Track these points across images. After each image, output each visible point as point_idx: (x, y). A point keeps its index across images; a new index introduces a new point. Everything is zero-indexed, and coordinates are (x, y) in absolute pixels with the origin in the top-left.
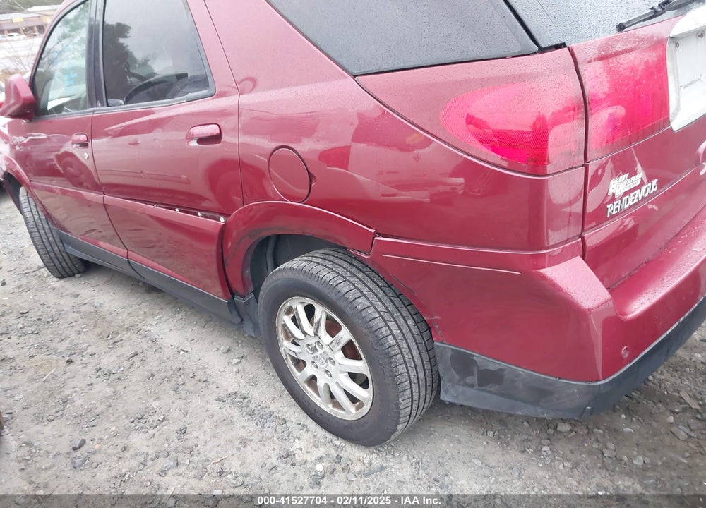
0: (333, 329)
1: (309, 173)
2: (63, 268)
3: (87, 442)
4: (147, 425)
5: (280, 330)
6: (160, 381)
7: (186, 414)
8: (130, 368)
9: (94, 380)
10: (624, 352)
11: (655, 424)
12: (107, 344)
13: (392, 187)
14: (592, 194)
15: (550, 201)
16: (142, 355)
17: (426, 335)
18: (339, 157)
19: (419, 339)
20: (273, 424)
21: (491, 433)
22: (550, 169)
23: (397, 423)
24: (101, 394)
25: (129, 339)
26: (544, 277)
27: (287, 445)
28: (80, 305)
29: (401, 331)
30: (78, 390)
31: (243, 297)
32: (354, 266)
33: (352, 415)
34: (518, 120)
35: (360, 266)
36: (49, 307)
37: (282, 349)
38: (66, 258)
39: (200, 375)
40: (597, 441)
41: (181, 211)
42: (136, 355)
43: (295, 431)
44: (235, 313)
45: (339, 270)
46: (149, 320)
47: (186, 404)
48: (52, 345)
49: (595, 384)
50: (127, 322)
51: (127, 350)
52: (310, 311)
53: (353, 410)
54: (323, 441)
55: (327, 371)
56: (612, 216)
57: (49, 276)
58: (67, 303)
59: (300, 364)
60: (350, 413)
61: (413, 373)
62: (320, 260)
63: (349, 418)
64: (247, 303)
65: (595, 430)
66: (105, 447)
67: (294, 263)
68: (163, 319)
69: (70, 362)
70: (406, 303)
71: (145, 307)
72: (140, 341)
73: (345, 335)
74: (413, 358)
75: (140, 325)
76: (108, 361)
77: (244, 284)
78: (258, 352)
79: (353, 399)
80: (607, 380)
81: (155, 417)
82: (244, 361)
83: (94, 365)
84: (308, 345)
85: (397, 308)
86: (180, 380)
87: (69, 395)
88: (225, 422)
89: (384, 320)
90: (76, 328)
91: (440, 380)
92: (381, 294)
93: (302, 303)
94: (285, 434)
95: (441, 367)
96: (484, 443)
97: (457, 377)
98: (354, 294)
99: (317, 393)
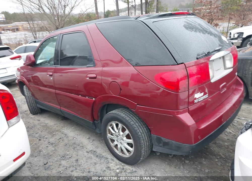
0: (123, 130)
1: (120, 88)
2: (35, 111)
3: (48, 163)
4: (66, 158)
5: (108, 131)
6: (69, 146)
7: (77, 156)
8: (59, 142)
9: (48, 145)
10: (199, 137)
11: (212, 161)
12: (51, 135)
13: (140, 92)
14: (190, 98)
15: (180, 98)
16: (62, 139)
17: (149, 133)
18: (126, 84)
19: (147, 134)
20: (104, 159)
21: (166, 163)
22: (180, 91)
23: (141, 157)
24: (51, 149)
25: (58, 134)
26: (179, 117)
27: (108, 165)
28: (41, 123)
29: (142, 131)
30: (44, 148)
31: (97, 121)
32: (130, 113)
33: (127, 156)
34: (173, 79)
35: (132, 113)
36: (31, 123)
37: (108, 136)
38: (37, 108)
39: (81, 145)
40: (196, 165)
41: (81, 96)
42: (60, 138)
43: (110, 161)
44: (94, 126)
45: (126, 114)
46: (63, 128)
47: (77, 153)
48: (33, 135)
49: (192, 145)
50: (56, 129)
51: (57, 137)
52: (117, 125)
53: (128, 154)
54: (118, 164)
55: (121, 143)
56: (196, 103)
57: (29, 114)
58: (36, 122)
59: (113, 141)
60: (127, 155)
61: (145, 143)
62: (121, 111)
63: (126, 157)
64: (98, 123)
65: (196, 163)
66: (54, 164)
67: (114, 112)
68: (68, 128)
69: (40, 140)
70: (144, 124)
71: (62, 125)
72: (61, 134)
73: (127, 132)
74: (146, 139)
75: (61, 130)
76: (52, 140)
77: (98, 117)
78: (98, 139)
79: (128, 151)
80: (195, 144)
81: (68, 156)
82: (94, 141)
83: (47, 141)
84: (116, 135)
85: (141, 125)
86: (75, 146)
87: (40, 150)
88: (90, 158)
89: (138, 128)
90: (40, 130)
91: (152, 145)
92: (137, 121)
93: (115, 123)
94: (107, 162)
95: (153, 141)
96: (165, 165)
97: (157, 144)
98: (130, 120)
99: (118, 150)
